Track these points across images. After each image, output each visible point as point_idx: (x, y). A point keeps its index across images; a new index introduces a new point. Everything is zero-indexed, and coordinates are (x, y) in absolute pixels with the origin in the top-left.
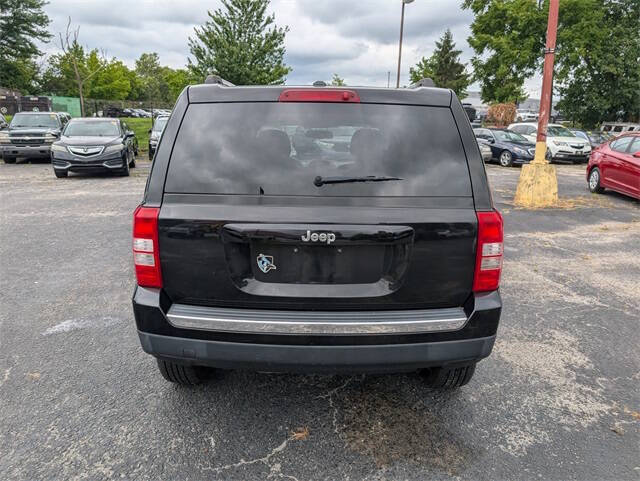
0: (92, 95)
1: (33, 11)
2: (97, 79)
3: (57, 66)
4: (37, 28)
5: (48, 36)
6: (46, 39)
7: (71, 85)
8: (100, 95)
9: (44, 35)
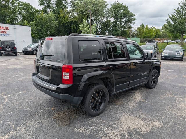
0: (144, 37)
1: (132, 17)
2: (146, 33)
3: (136, 30)
4: (133, 22)
5: (135, 23)
6: (134, 24)
7: (139, 35)
8: (147, 37)
9: (134, 23)
